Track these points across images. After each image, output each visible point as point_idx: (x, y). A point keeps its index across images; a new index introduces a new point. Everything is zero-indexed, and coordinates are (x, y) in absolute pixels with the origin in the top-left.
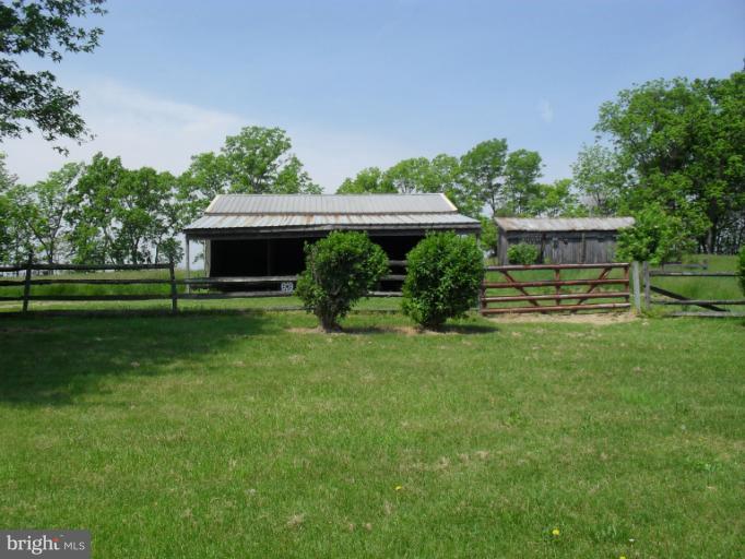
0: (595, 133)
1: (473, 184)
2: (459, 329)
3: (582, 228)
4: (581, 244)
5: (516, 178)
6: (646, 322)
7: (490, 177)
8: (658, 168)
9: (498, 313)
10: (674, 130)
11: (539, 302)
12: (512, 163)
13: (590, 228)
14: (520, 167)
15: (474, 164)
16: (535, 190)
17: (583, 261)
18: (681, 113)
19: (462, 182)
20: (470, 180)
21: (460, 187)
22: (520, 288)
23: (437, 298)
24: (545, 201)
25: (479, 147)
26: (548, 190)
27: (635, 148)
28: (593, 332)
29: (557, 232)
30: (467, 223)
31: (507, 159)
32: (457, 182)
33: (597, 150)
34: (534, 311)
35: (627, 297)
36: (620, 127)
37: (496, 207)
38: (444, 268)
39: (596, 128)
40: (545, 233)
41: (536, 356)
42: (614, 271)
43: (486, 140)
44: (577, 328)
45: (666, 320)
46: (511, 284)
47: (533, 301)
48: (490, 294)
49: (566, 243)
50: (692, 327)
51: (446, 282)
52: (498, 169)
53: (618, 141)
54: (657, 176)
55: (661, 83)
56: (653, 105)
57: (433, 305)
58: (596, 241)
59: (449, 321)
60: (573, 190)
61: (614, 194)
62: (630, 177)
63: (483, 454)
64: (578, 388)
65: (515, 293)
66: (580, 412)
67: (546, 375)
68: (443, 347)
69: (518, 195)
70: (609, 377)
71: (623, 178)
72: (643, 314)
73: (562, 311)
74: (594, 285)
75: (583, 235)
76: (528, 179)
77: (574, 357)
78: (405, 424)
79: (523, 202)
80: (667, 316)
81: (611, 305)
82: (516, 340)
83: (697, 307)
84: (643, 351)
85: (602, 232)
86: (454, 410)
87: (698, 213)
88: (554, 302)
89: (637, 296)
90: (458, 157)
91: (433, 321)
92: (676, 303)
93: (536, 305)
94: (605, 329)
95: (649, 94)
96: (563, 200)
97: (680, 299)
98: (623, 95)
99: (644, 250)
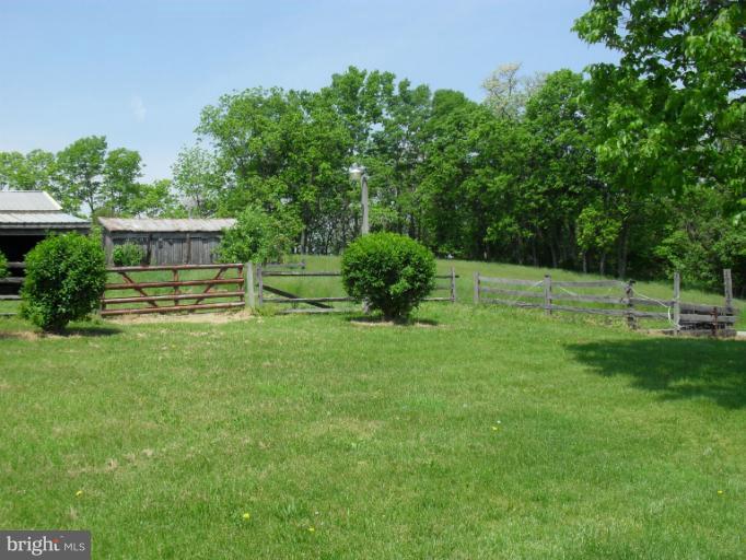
0: (196, 136)
1: (71, 182)
2: (82, 332)
3: (187, 229)
4: (185, 244)
5: (115, 177)
6: (260, 320)
7: (88, 175)
8: (255, 172)
9: (118, 314)
10: (270, 137)
11: (157, 303)
12: (111, 161)
13: (195, 229)
14: (120, 166)
15: (72, 161)
16: (135, 190)
17: (187, 262)
18: (278, 120)
19: (59, 179)
20: (68, 178)
21: (56, 184)
22: (138, 289)
23: (59, 301)
24: (145, 201)
25: (77, 144)
26: (147, 190)
27: (234, 151)
28: (214, 330)
29: (162, 233)
30: (76, 223)
31: (106, 157)
32: (53, 179)
33: (197, 150)
34: (153, 312)
35: (242, 296)
36: (221, 131)
37: (95, 207)
38: (67, 270)
39: (196, 130)
40: (151, 234)
41: (167, 355)
42: (229, 271)
43: (85, 137)
44: (197, 327)
45: (277, 317)
46: (130, 285)
47: (151, 302)
48: (109, 295)
49: (171, 244)
50: (303, 322)
51: (69, 284)
52: (97, 167)
53: (219, 145)
54: (255, 180)
55: (259, 91)
56: (252, 111)
57: (55, 306)
58: (200, 242)
59: (71, 324)
60: (173, 191)
61: (212, 195)
62: (229, 180)
63: (149, 452)
64: (218, 383)
65: (134, 294)
66: (227, 407)
67: (184, 373)
68: (71, 351)
69: (117, 194)
70: (245, 373)
71: (223, 181)
72: (256, 312)
73: (180, 311)
74: (211, 285)
75: (188, 235)
76: (127, 179)
77: (205, 356)
78: (58, 430)
79: (123, 201)
80: (280, 314)
81: (227, 304)
82: (143, 341)
83: (304, 304)
84: (265, 346)
85: (207, 233)
86: (105, 412)
87: (292, 216)
88: (173, 303)
89: (251, 294)
90: (55, 153)
91: (55, 324)
92: (287, 301)
93: (156, 306)
94: (225, 327)
95: (248, 100)
96: (163, 200)
97: (290, 297)
98: (224, 100)
99: (246, 250)
